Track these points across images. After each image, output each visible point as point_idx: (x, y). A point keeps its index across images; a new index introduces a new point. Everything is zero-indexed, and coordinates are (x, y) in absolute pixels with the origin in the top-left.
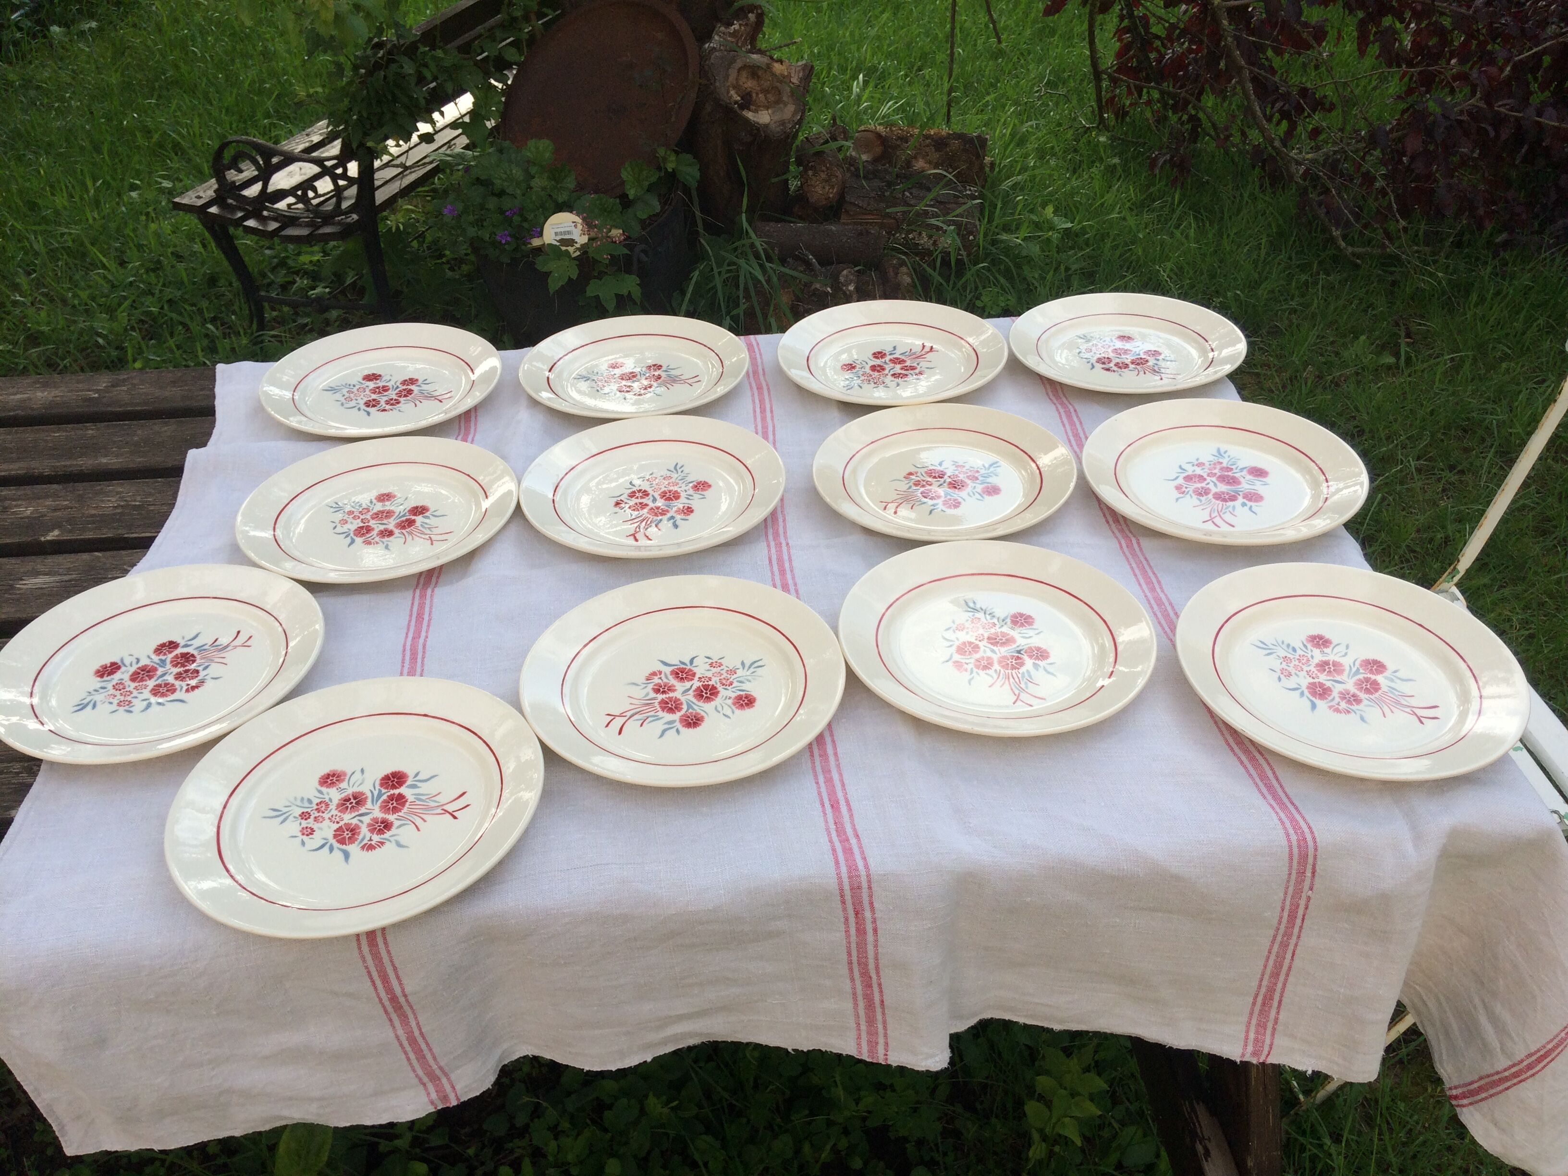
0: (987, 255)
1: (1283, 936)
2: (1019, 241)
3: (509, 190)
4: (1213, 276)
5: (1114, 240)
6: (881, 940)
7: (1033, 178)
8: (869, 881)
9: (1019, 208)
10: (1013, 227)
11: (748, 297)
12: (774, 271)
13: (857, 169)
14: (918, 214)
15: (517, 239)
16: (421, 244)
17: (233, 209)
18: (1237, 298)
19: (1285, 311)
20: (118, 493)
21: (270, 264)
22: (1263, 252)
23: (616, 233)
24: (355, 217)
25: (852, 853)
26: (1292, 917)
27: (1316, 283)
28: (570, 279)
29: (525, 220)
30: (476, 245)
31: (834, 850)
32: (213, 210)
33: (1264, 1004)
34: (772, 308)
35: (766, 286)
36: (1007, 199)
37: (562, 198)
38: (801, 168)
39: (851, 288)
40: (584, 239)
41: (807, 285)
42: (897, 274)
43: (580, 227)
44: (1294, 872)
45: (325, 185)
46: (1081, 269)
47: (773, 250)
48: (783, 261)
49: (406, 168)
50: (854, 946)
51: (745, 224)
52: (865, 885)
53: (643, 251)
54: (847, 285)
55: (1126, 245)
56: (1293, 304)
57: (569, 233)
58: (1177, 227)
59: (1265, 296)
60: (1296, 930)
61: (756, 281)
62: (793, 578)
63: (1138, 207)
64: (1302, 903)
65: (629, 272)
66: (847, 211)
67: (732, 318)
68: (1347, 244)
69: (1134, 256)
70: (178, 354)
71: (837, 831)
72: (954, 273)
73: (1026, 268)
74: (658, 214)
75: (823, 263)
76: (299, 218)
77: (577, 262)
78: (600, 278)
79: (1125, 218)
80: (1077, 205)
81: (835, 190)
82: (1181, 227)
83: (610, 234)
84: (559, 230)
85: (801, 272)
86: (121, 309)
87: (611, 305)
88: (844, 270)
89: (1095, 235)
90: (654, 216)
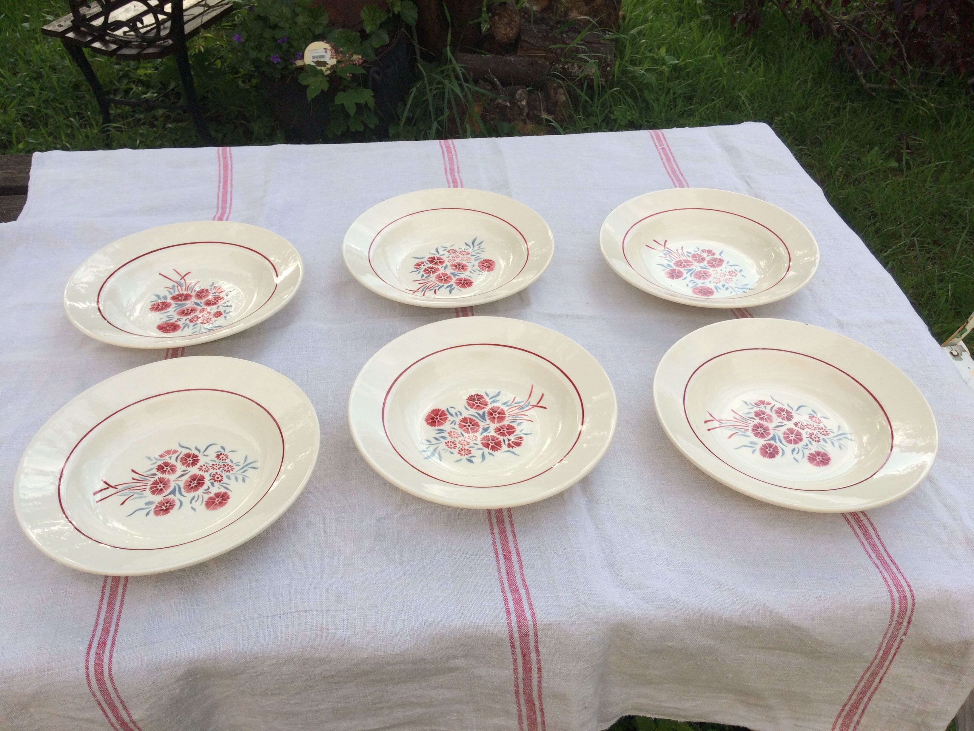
0: (619, 82)
1: (876, 667)
2: (643, 72)
3: (281, 24)
4: (774, 101)
5: (706, 74)
6: (544, 676)
7: (651, 28)
8: (535, 630)
9: (643, 48)
10: (638, 63)
11: (450, 108)
12: (470, 89)
13: (530, 16)
14: (571, 50)
15: (285, 60)
16: (223, 63)
17: (85, 35)
18: (791, 117)
19: (823, 127)
21: (118, 75)
22: (809, 85)
23: (357, 58)
24: (170, 42)
25: (521, 603)
26: (886, 653)
27: (845, 108)
28: (322, 91)
29: (292, 46)
30: (256, 63)
32: (71, 35)
33: (850, 710)
34: (467, 117)
35: (463, 100)
36: (635, 41)
37: (319, 30)
38: (490, 14)
39: (524, 103)
40: (333, 62)
41: (493, 100)
42: (556, 94)
43: (329, 53)
44: (894, 623)
45: (149, 19)
46: (684, 93)
47: (469, 74)
48: (476, 82)
49: (210, 7)
50: (520, 681)
51: (449, 54)
52: (532, 633)
53: (377, 72)
54: (521, 100)
55: (715, 77)
56: (829, 123)
57: (323, 57)
58: (750, 65)
59: (810, 117)
60: (887, 663)
61: (457, 97)
63: (724, 50)
64: (896, 644)
65: (366, 87)
66: (522, 47)
67: (439, 123)
68: (867, 82)
69: (721, 86)
70: (50, 139)
71: (509, 581)
72: (597, 94)
73: (646, 92)
74: (388, 45)
75: (504, 84)
76: (131, 42)
77: (328, 79)
78: (344, 91)
79: (714, 58)
80: (682, 47)
81: (514, 31)
82: (753, 66)
83: (352, 59)
84: (315, 55)
85: (488, 90)
86: (12, 105)
87: (352, 111)
88: (518, 90)
89: (694, 69)
90: (384, 46)
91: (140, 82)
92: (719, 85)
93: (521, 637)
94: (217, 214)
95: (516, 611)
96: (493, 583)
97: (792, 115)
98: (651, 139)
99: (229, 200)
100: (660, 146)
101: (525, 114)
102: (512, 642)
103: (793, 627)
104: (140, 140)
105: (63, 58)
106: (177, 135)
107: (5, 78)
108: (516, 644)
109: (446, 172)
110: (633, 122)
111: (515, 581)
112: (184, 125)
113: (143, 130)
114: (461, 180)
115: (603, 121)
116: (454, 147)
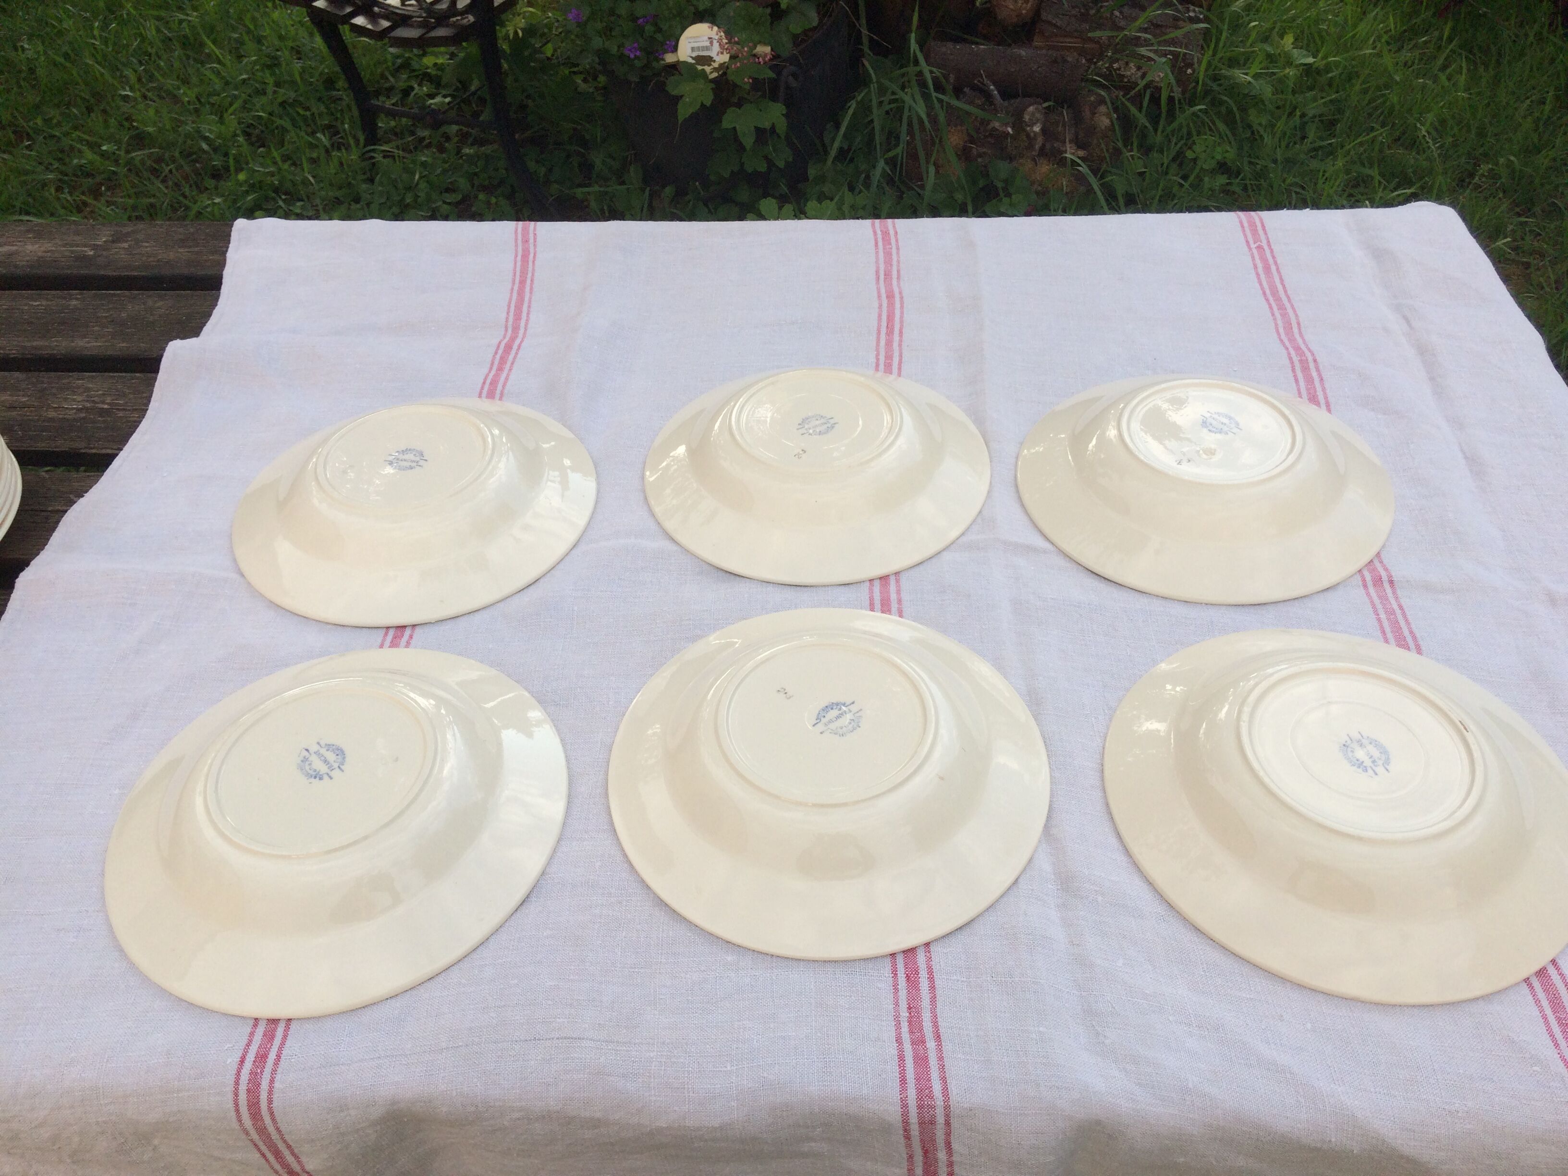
0: (1207, 92)
2: (1249, 78)
5: (1363, 83)
8: (947, 1117)
9: (1252, 37)
10: (1242, 62)
12: (942, 103)
14: (1125, 40)
15: (648, 53)
16: (552, 50)
20: (88, 390)
21: (393, 64)
22: (1547, 108)
23: (764, 50)
24: (471, 18)
25: (927, 1067)
28: (702, 105)
29: (660, 30)
30: (602, 54)
31: (901, 1058)
32: (320, 4)
35: (930, 124)
36: (1236, 25)
39: (1037, 128)
40: (725, 58)
41: (984, 122)
42: (1094, 114)
43: (718, 43)
46: (1320, 116)
47: (946, 78)
48: (958, 91)
51: (914, 46)
52: (941, 1120)
53: (794, 75)
54: (1032, 124)
55: (1378, 88)
57: (707, 48)
58: (1444, 68)
59: (1546, 165)
62: (898, 592)
63: (1398, 41)
65: (774, 98)
66: (1041, 32)
69: (1388, 103)
70: (286, 166)
71: (910, 1022)
72: (1164, 115)
73: (1252, 112)
74: (815, 28)
75: (1005, 95)
76: (411, 17)
77: (713, 86)
78: (739, 105)
79: (1379, 55)
80: (1324, 33)
81: (1029, 5)
82: (1449, 71)
83: (755, 52)
84: (696, 45)
85: (978, 107)
86: (231, 110)
87: (748, 141)
88: (1030, 105)
89: (1340, 75)
90: (810, 30)
91: (425, 77)
92: (1384, 102)
93: (921, 1123)
94: (504, 337)
95: (918, 1079)
96: (884, 1023)
97: (1512, 162)
98: (1239, 229)
99: (524, 315)
100: (1255, 243)
101: (1037, 147)
102: (905, 1130)
103: (1402, 1157)
104: (420, 173)
105: (311, 35)
106: (477, 166)
107: (224, 65)
108: (912, 1133)
109: (878, 279)
110: (1225, 164)
111: (920, 1023)
112: (487, 149)
113: (427, 156)
114: (900, 293)
115: (1174, 160)
116: (896, 233)
